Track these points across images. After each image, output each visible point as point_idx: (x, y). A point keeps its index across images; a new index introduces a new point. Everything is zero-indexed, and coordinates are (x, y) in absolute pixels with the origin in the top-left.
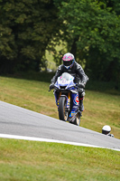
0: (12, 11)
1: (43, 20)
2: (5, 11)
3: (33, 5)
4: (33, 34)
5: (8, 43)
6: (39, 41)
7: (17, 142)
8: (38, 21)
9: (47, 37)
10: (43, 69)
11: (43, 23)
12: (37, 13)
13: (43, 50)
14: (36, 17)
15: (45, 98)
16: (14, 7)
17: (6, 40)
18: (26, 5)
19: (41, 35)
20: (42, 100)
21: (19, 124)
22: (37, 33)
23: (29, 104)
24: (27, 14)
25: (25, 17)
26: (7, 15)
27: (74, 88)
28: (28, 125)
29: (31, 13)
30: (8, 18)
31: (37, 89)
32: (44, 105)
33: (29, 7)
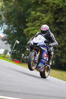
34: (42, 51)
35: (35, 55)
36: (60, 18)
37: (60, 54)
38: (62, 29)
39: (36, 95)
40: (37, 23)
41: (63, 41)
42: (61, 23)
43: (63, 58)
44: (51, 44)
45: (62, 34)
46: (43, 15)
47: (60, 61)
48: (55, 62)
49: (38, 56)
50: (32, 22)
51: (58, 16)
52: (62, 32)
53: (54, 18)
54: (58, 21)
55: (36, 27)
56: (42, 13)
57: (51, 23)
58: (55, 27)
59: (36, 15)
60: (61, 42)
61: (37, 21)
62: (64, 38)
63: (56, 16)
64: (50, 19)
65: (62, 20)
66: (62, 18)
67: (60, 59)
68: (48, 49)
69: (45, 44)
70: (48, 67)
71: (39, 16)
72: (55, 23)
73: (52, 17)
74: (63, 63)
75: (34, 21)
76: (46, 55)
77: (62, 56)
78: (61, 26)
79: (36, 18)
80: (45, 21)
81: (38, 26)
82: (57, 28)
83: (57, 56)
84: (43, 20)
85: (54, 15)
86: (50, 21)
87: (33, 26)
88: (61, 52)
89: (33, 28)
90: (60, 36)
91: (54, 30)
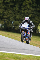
0: (27, 13)
1: (38, 16)
2: (25, 13)
3: (34, 11)
4: (34, 20)
6: (36, 23)
7: (28, 56)
8: (36, 16)
9: (39, 21)
10: (37, 32)
11: (38, 17)
12: (35, 13)
13: (38, 26)
14: (35, 15)
15: (38, 41)
16: (28, 11)
18: (32, 11)
19: (37, 21)
20: (37, 42)
21: (29, 50)
22: (36, 20)
23: (33, 43)
24: (32, 14)
25: (32, 15)
26: (26, 14)
27: (28, 29)
28: (32, 51)
29: (34, 13)
31: (35, 38)
32: (38, 44)
33: (33, 12)
34: (27, 31)
35: (24, 34)
37: (7, 22)
38: (8, 6)
41: (9, 14)
42: (7, 3)
43: (9, 24)
45: (8, 10)
47: (7, 26)
48: (4, 26)
52: (8, 8)
54: (5, 2)
57: (1, 3)
60: (8, 14)
62: (9, 12)
65: (8, 1)
67: (7, 25)
72: (3, 3)
74: (9, 27)
77: (8, 23)
78: (7, 5)
82: (5, 6)
83: (5, 23)
86: (1, 1)
88: (7, 20)
91: (3, 7)
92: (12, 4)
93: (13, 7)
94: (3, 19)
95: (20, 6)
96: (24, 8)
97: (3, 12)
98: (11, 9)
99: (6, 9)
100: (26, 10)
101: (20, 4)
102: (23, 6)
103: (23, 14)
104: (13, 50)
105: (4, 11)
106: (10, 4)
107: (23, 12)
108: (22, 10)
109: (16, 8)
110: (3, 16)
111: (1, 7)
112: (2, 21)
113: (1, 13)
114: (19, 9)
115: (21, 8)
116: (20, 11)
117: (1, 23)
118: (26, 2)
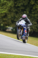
2: (35, 16)
5: (36, 27)
17: (35, 26)
26: (36, 18)
30: (36, 19)
34: (24, 29)
36: (18, 4)
38: (19, 10)
39: (4, 49)
40: (5, 7)
42: (18, 7)
44: (29, 25)
45: (19, 13)
46: (8, 2)
49: (22, 32)
50: (2, 6)
51: (17, 3)
52: (19, 12)
53: (14, 4)
54: (16, 6)
55: (4, 9)
56: (8, 1)
57: (13, 7)
58: (15, 9)
59: (4, 2)
60: (19, 18)
61: (5, 6)
62: (20, 15)
63: (15, 3)
64: (12, 4)
65: (19, 5)
66: (19, 4)
68: (27, 27)
69: (25, 25)
70: (27, 37)
71: (6, 3)
73: (13, 3)
75: (3, 6)
76: (26, 31)
78: (18, 8)
79: (4, 4)
80: (9, 6)
81: (5, 8)
82: (16, 10)
84: (8, 5)
85: (14, 2)
86: (12, 5)
87: (2, 9)
89: (2, 10)
90: (18, 15)
91: (14, 11)
92: (23, 8)
93: (24, 11)
94: (14, 23)
95: (30, 10)
96: (34, 12)
97: (14, 16)
98: (22, 12)
99: (17, 13)
100: (36, 14)
101: (30, 8)
102: (33, 10)
103: (33, 17)
104: (23, 52)
105: (15, 14)
106: (21, 8)
107: (33, 15)
108: (32, 13)
109: (26, 12)
110: (14, 20)
111: (12, 10)
112: (13, 24)
113: (13, 16)
114: (29, 13)
115: (32, 12)
116: (30, 15)
117: (13, 26)
118: (36, 6)
